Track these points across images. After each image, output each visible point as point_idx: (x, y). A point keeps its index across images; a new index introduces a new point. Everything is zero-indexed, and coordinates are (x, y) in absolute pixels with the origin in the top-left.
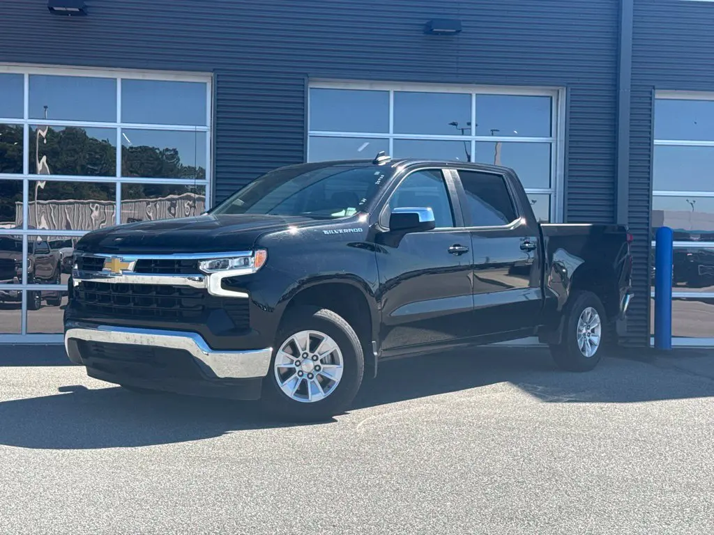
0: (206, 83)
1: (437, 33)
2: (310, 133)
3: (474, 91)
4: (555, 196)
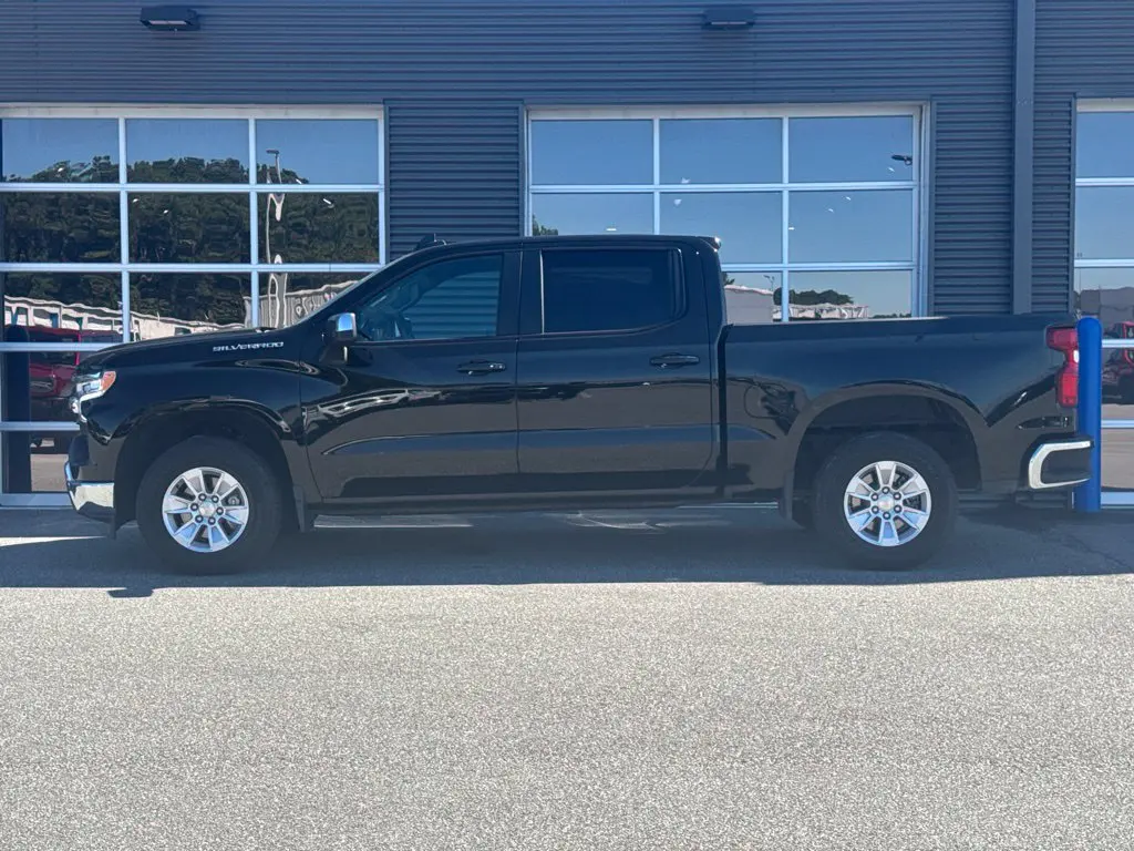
0: (376, 120)
1: (720, 28)
2: (533, 187)
3: (786, 114)
4: (918, 273)
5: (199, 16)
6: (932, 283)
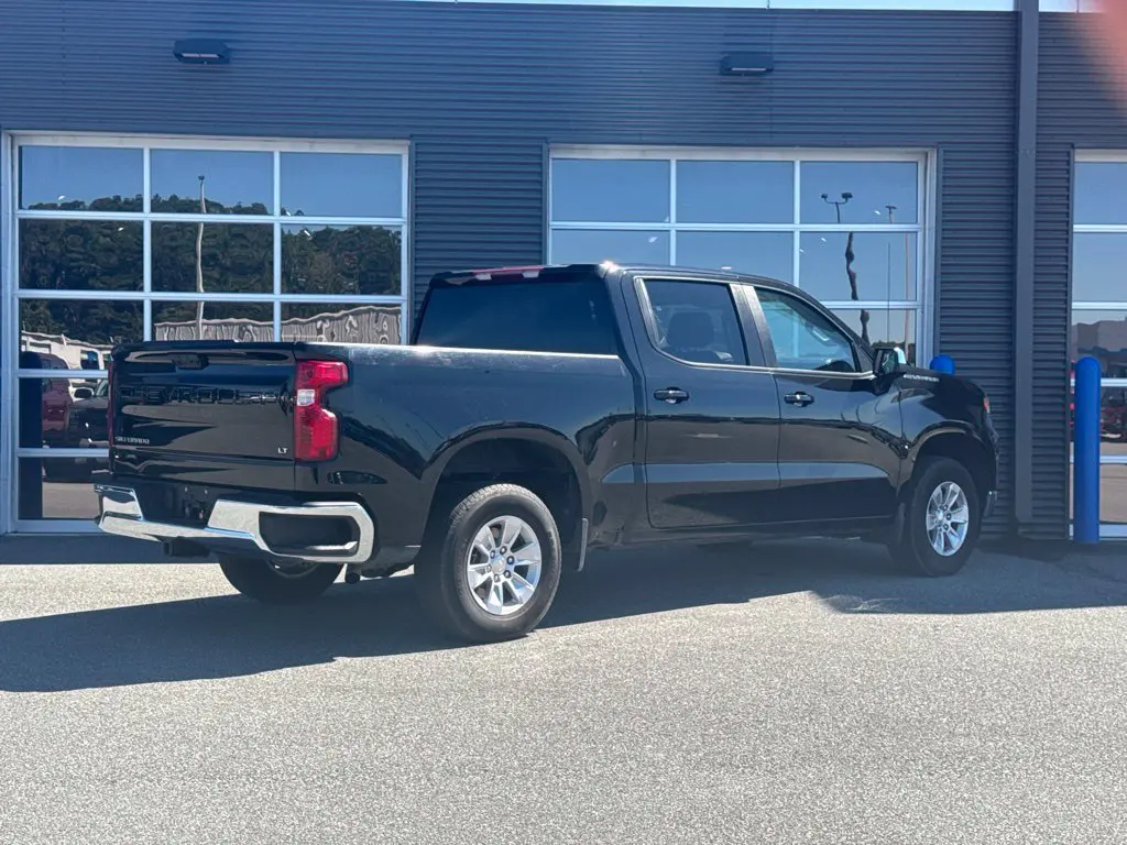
0: (400, 155)
1: (739, 74)
2: (553, 224)
3: (798, 157)
4: (923, 312)
5: (230, 50)
6: (938, 323)
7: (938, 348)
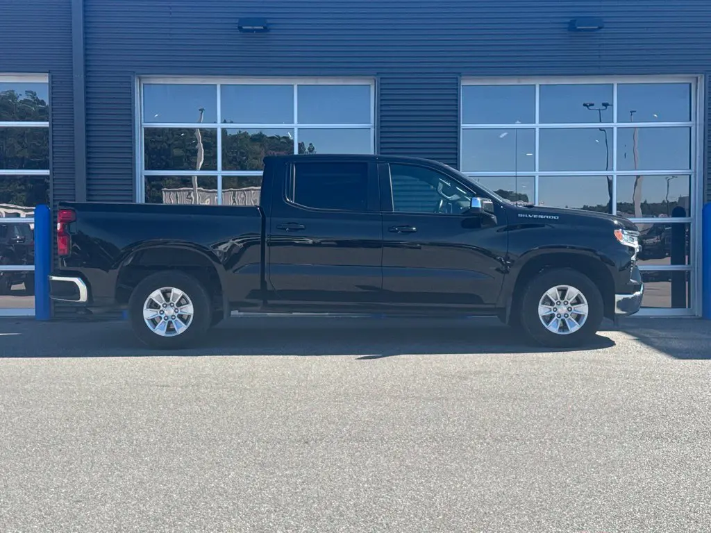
5: (269, 23)
6: (706, 183)
7: (706, 199)
